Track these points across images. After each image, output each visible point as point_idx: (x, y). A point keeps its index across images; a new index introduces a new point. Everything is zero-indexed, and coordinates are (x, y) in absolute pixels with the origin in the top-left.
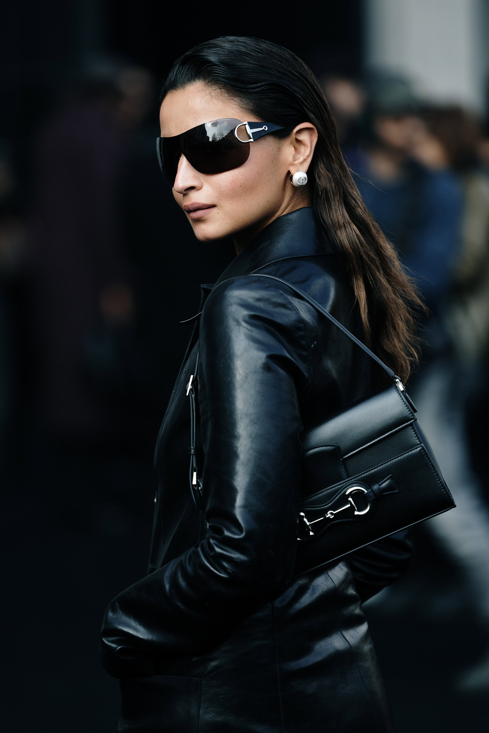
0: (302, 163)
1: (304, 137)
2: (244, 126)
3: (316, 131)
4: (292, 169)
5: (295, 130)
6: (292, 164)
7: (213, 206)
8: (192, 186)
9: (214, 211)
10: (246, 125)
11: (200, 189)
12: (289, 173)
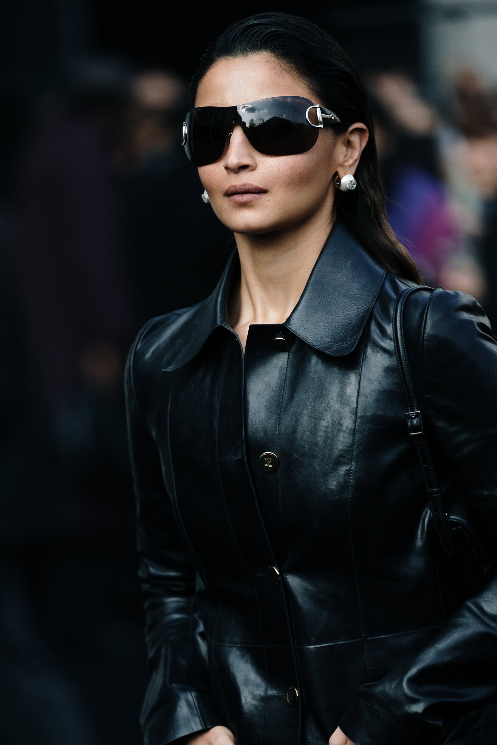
0: (351, 166)
1: (355, 139)
2: (315, 109)
3: (367, 135)
4: (340, 171)
5: (351, 129)
6: (342, 165)
7: (262, 191)
8: (246, 164)
9: (265, 197)
10: (317, 109)
11: (254, 169)
12: (336, 174)
